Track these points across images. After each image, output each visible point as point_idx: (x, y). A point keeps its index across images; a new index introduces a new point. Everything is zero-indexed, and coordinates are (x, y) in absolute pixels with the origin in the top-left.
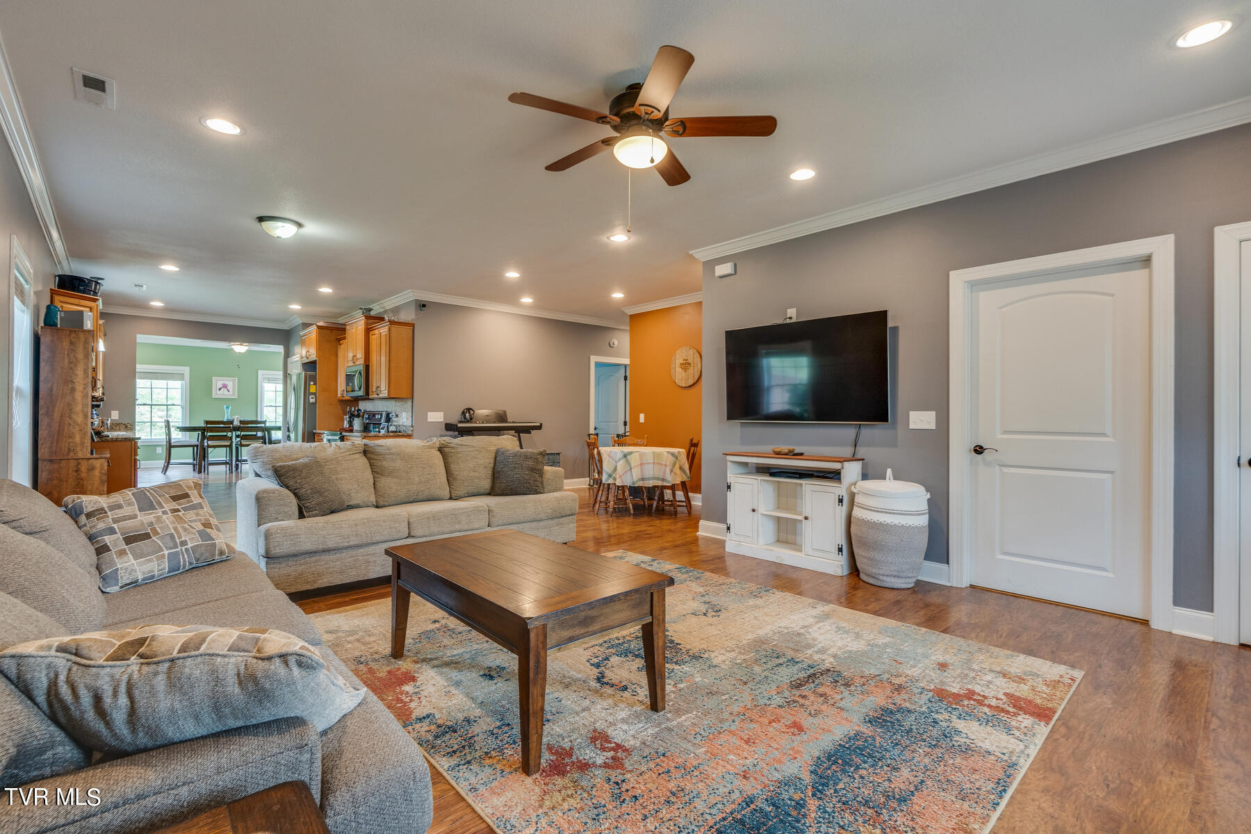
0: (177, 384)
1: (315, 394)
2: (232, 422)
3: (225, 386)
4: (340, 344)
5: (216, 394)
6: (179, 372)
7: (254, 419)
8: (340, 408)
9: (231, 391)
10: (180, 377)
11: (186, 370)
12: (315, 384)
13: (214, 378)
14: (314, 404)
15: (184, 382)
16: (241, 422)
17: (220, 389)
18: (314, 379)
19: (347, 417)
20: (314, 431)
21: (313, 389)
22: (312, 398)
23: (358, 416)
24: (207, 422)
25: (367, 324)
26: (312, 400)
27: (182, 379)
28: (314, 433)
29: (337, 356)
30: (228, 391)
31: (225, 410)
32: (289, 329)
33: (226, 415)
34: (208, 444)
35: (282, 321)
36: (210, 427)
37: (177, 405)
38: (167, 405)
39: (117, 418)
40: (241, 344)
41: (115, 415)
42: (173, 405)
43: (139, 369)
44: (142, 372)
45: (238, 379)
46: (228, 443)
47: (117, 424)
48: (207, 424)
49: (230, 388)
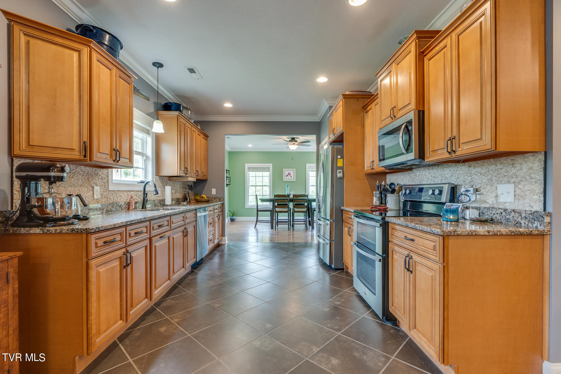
0: (267, 174)
1: (342, 168)
2: (289, 196)
3: (289, 174)
4: (367, 112)
6: (267, 167)
7: (304, 193)
8: (367, 182)
9: (292, 176)
10: (267, 169)
11: (271, 165)
12: (342, 157)
13: (283, 169)
14: (342, 178)
15: (270, 172)
16: (294, 196)
17: (287, 176)
18: (340, 152)
19: (377, 193)
20: (342, 208)
21: (340, 163)
22: (340, 172)
23: (393, 191)
24: (275, 196)
25: (419, 46)
26: (339, 175)
27: (269, 171)
28: (342, 210)
29: (363, 126)
31: (286, 188)
32: (319, 121)
33: (287, 191)
34: (276, 210)
35: (315, 114)
36: (277, 199)
37: (267, 186)
38: (263, 186)
39: (215, 193)
40: (294, 144)
41: (214, 192)
42: (265, 186)
43: (247, 166)
44: (248, 168)
45: (295, 169)
46: (286, 210)
47: (215, 198)
48: (275, 197)
49: (292, 175)
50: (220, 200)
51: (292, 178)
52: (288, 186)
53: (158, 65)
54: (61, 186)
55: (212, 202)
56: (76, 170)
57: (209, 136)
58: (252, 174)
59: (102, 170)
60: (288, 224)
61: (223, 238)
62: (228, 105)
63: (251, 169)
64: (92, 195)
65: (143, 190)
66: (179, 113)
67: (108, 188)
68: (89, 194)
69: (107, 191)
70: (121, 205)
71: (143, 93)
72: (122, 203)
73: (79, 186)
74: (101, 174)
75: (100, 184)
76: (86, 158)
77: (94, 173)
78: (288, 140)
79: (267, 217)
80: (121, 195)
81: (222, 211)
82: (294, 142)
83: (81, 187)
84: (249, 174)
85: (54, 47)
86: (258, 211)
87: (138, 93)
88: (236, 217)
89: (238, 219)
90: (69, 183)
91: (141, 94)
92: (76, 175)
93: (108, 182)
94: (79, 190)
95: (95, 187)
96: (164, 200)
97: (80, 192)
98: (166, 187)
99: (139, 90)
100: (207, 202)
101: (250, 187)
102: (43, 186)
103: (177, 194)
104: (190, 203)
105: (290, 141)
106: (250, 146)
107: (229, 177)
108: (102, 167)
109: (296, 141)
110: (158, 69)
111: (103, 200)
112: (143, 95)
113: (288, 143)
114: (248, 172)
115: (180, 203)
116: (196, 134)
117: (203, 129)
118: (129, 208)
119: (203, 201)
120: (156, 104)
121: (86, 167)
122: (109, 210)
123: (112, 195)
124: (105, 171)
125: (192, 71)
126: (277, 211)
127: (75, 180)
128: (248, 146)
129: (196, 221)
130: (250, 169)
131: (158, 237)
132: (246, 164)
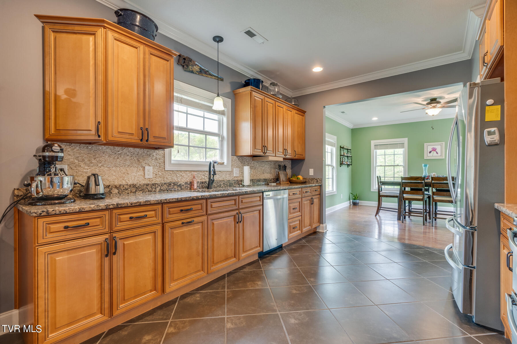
0: (400, 151)
2: (424, 178)
3: (434, 150)
5: (427, 156)
6: (401, 142)
10: (401, 145)
11: (405, 140)
13: (425, 144)
15: (404, 149)
16: (433, 179)
17: (430, 152)
27: (403, 147)
30: (437, 153)
31: (424, 168)
32: (470, 58)
33: (424, 172)
34: (403, 197)
35: (459, 48)
36: (405, 182)
37: (400, 166)
38: (394, 166)
39: (312, 174)
40: (434, 107)
41: (311, 172)
42: (398, 165)
43: (373, 143)
44: (375, 145)
45: (444, 143)
46: (421, 197)
47: (313, 179)
48: (402, 180)
49: (438, 150)
50: (317, 181)
51: (439, 154)
52: (425, 166)
53: (218, 39)
54: (104, 166)
55: (309, 183)
56: (122, 152)
57: (306, 112)
58: (380, 152)
59: (157, 151)
60: (423, 217)
61: (321, 225)
62: (317, 69)
63: (379, 146)
64: (143, 175)
65: (208, 170)
66: (251, 88)
67: (164, 168)
68: (139, 173)
69: (163, 171)
70: (180, 185)
71: (214, 74)
72: (182, 183)
73: (126, 167)
74: (155, 155)
75: (153, 165)
76: (101, 138)
77: (146, 154)
78: (425, 103)
79: (394, 204)
80: (183, 175)
81: (320, 194)
82: (435, 105)
83: (129, 167)
84: (376, 152)
85: (75, 36)
86: (380, 196)
87: (207, 75)
88: (360, 201)
89: (362, 203)
90: (114, 163)
91: (212, 76)
92: (122, 156)
93: (164, 163)
94: (126, 170)
95: (147, 168)
96: (242, 181)
97: (127, 172)
98: (245, 167)
99: (207, 71)
100: (304, 183)
101: (377, 167)
102: (82, 166)
103: (266, 174)
104: (280, 184)
105: (428, 104)
106: (375, 119)
107: (351, 157)
108: (156, 149)
109: (439, 102)
110: (218, 43)
111: (157, 180)
112: (214, 76)
113: (424, 107)
114: (375, 151)
115: (268, 184)
116: (284, 109)
117: (298, 104)
118: (191, 188)
119: (298, 182)
120: (232, 84)
121: (135, 148)
122: (163, 189)
123: (170, 174)
124: (160, 152)
125: (250, 34)
126: (405, 197)
127: (121, 160)
128: (373, 119)
129: (263, 205)
130: (377, 146)
131: (180, 222)
132: (371, 141)
